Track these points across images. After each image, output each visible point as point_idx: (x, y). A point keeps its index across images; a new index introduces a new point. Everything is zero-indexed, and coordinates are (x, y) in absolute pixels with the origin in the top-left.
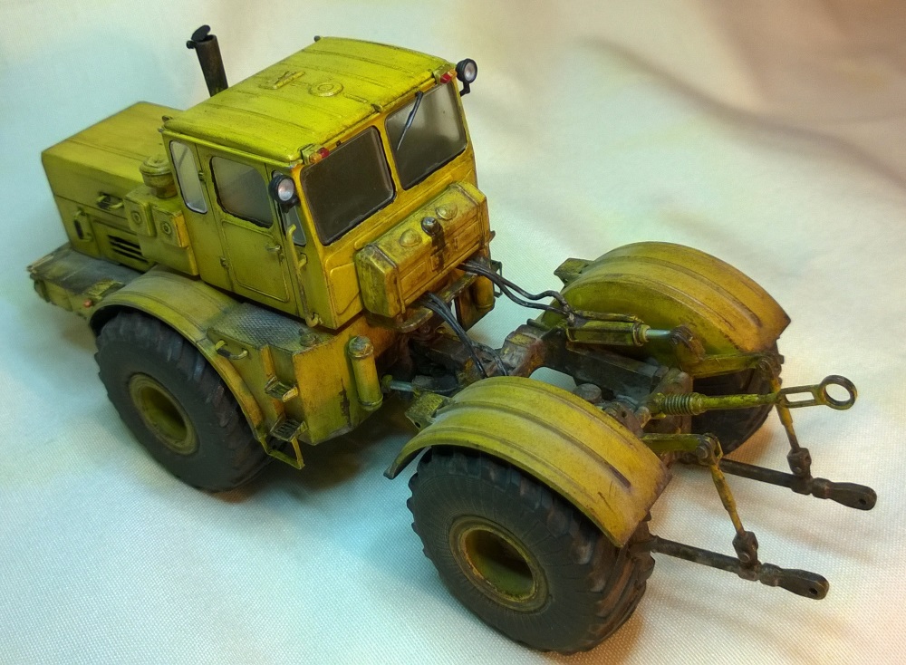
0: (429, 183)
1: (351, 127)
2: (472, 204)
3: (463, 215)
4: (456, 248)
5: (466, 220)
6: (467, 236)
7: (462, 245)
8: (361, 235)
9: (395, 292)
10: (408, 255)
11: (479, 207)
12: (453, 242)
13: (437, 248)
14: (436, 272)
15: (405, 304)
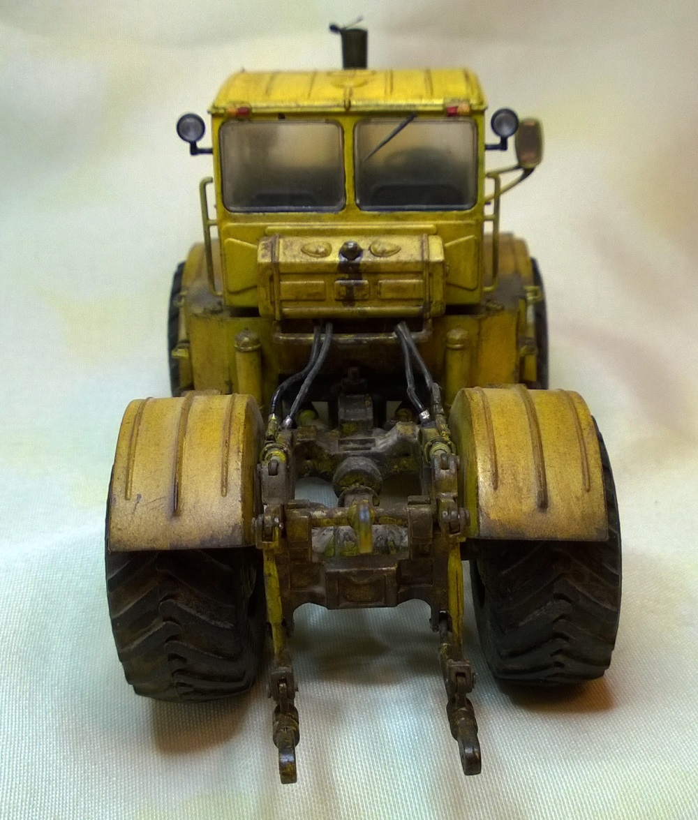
2: (419, 258)
3: (398, 262)
4: (379, 293)
5: (402, 270)
6: (399, 288)
7: (389, 295)
8: (278, 223)
9: (268, 290)
10: (298, 260)
11: (427, 264)
12: (376, 284)
13: (347, 276)
14: (341, 303)
15: (281, 311)
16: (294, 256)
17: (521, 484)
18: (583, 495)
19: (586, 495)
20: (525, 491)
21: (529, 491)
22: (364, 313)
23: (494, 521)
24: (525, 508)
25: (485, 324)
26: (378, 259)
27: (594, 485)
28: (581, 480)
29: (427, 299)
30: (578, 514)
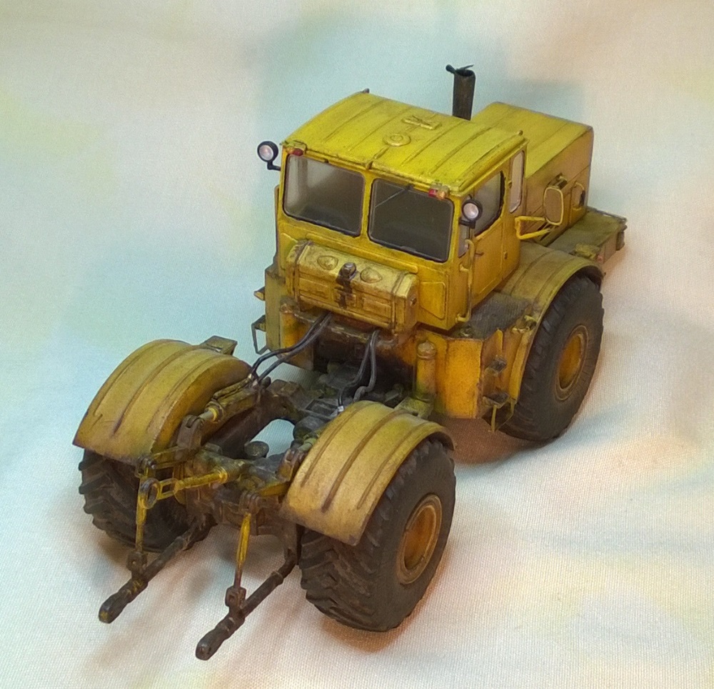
0: (393, 254)
1: (341, 159)
2: (389, 290)
3: (376, 289)
4: (363, 306)
5: (377, 294)
6: (375, 307)
7: (368, 309)
8: (316, 233)
9: (292, 280)
10: (311, 267)
11: (393, 297)
12: (361, 298)
13: (342, 287)
14: (337, 304)
15: (299, 297)
16: (311, 263)
17: (319, 489)
18: (354, 510)
19: (356, 510)
20: (319, 494)
21: (322, 495)
22: (353, 315)
23: (290, 508)
24: (313, 506)
25: (452, 345)
26: (362, 282)
27: (364, 506)
28: (358, 500)
29: (393, 320)
30: (344, 521)
